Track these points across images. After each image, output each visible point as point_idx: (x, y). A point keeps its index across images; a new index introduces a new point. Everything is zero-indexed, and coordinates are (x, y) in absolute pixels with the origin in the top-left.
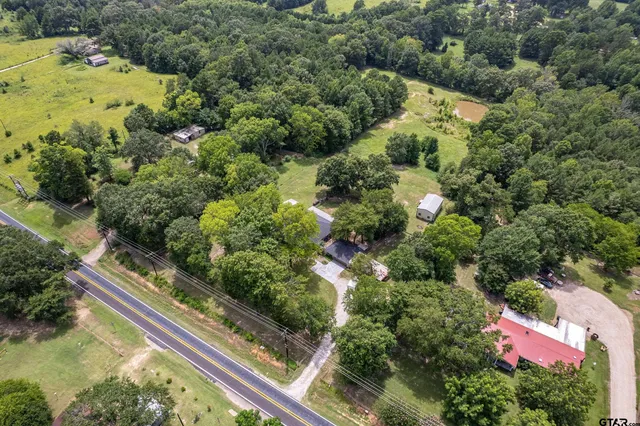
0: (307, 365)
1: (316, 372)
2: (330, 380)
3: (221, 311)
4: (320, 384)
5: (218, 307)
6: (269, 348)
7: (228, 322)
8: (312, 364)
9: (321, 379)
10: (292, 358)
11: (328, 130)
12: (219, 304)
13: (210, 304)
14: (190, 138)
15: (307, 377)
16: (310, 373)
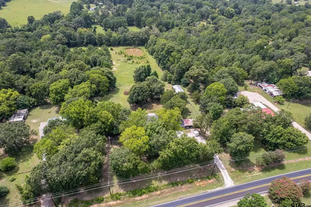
0: (220, 171)
1: (226, 171)
2: (233, 170)
3: (165, 182)
4: (232, 174)
5: (161, 182)
6: (202, 179)
7: (174, 184)
8: (221, 170)
9: (230, 172)
10: (213, 173)
11: (108, 77)
12: (160, 180)
13: (155, 184)
15: (226, 176)
16: (225, 173)
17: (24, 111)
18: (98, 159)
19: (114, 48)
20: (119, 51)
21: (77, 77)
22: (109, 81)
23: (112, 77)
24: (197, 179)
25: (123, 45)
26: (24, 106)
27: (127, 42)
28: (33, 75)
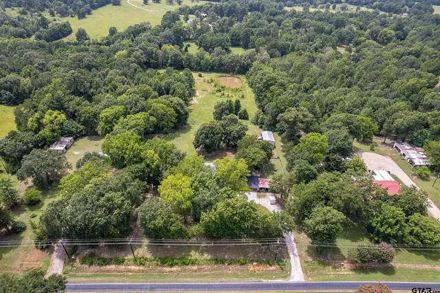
0: (289, 258)
1: (298, 259)
2: (310, 259)
3: (207, 256)
4: (306, 265)
5: (203, 255)
6: (260, 262)
7: (219, 261)
8: (291, 256)
9: (304, 262)
10: (278, 257)
11: (177, 111)
12: (202, 252)
13: (194, 255)
14: (66, 148)
15: (296, 265)
16: (296, 262)
17: (68, 140)
18: (124, 207)
19: (203, 74)
20: (209, 78)
21: (136, 105)
22: (176, 115)
23: (182, 111)
24: (252, 261)
25: (217, 71)
26: (70, 134)
27: (222, 68)
28: (90, 98)
